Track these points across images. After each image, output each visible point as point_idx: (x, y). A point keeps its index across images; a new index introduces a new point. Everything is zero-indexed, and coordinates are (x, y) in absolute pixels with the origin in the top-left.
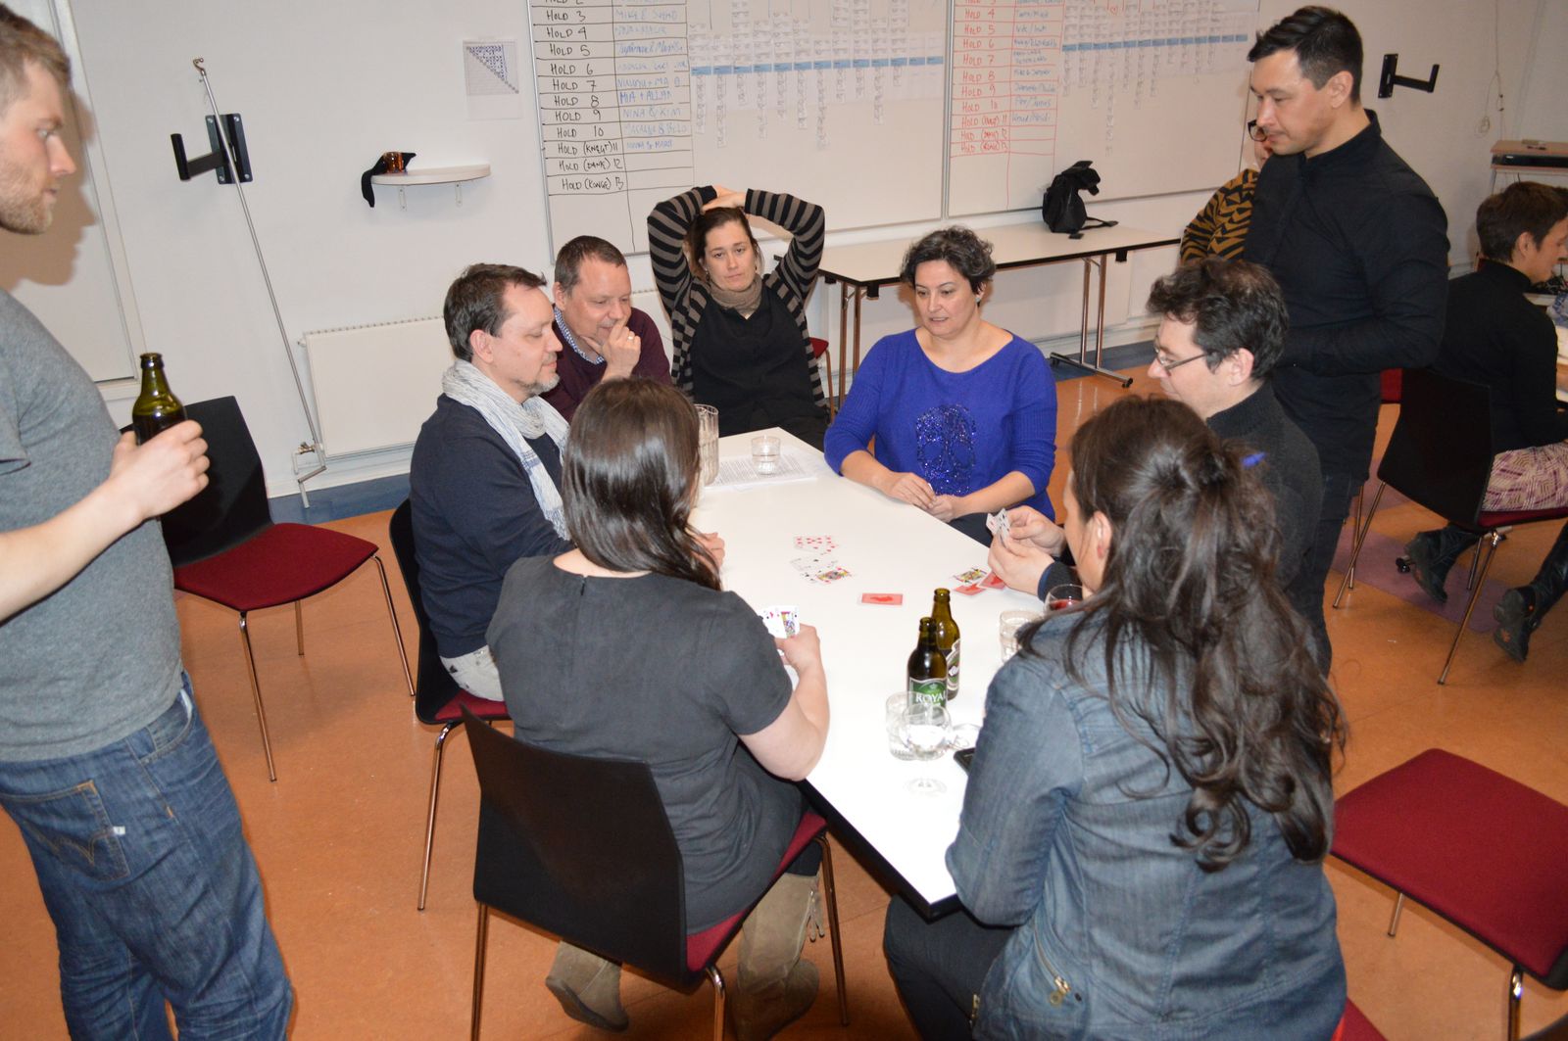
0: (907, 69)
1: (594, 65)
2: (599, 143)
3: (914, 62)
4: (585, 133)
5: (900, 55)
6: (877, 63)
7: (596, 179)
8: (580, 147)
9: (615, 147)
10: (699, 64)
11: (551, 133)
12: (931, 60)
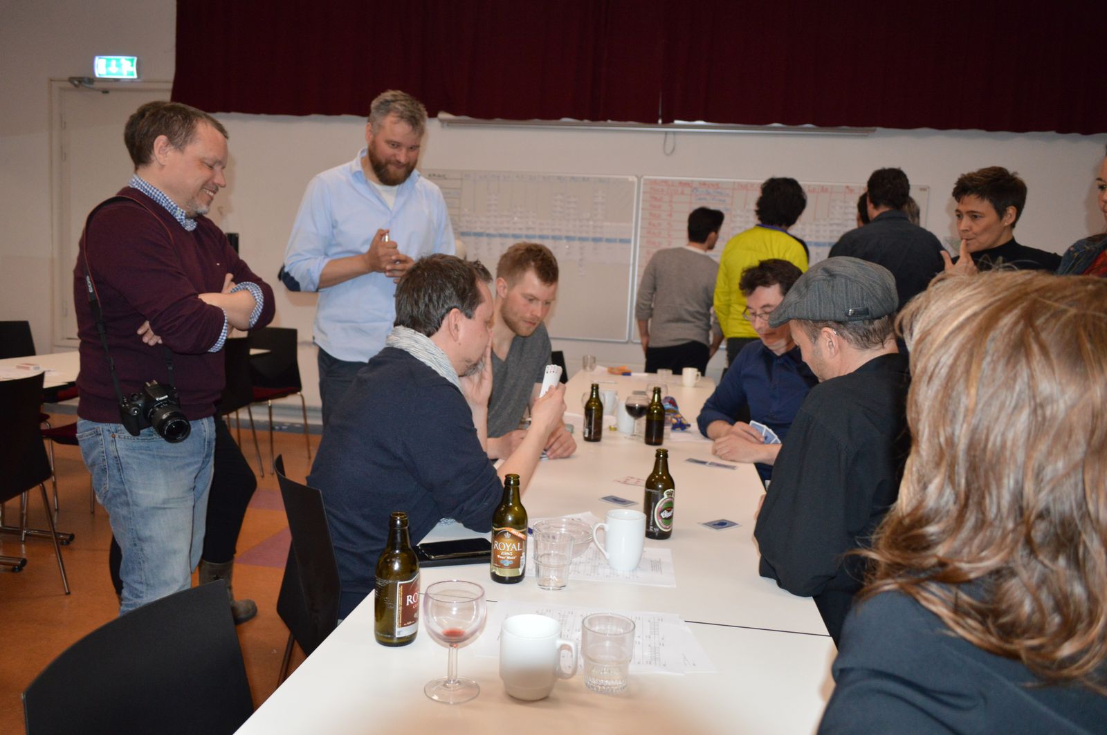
0: (603, 245)
3: (609, 240)
5: (598, 235)
6: (582, 239)
10: (465, 230)
12: (622, 241)
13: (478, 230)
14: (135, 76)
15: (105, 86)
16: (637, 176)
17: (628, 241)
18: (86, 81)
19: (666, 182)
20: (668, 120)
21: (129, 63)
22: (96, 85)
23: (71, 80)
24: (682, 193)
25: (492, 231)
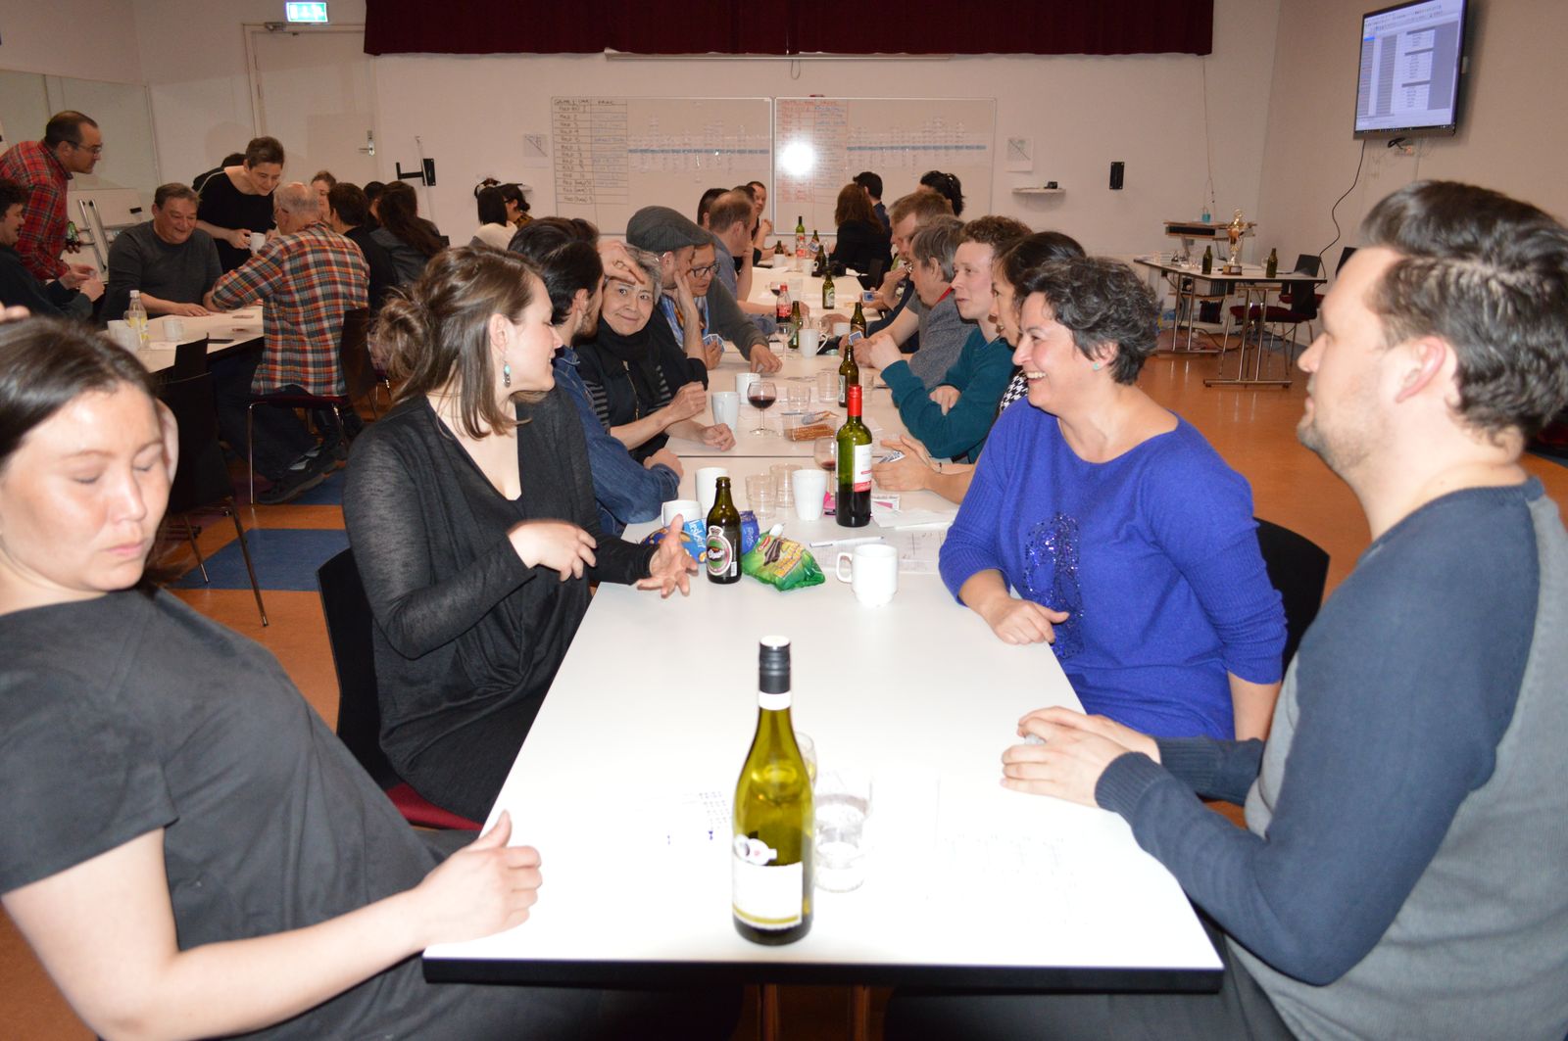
0: (747, 156)
1: (582, 147)
2: (583, 182)
3: (750, 152)
4: (576, 176)
5: (742, 148)
7: (580, 197)
8: (573, 182)
9: (590, 183)
10: (632, 148)
11: (560, 175)
12: (762, 152)
13: (643, 148)
14: (326, 21)
15: (296, 29)
16: (771, 97)
17: (767, 152)
18: (278, 26)
19: (794, 101)
20: (794, 52)
21: (320, 8)
22: (287, 29)
23: (266, 25)
24: (808, 111)
25: (654, 148)
